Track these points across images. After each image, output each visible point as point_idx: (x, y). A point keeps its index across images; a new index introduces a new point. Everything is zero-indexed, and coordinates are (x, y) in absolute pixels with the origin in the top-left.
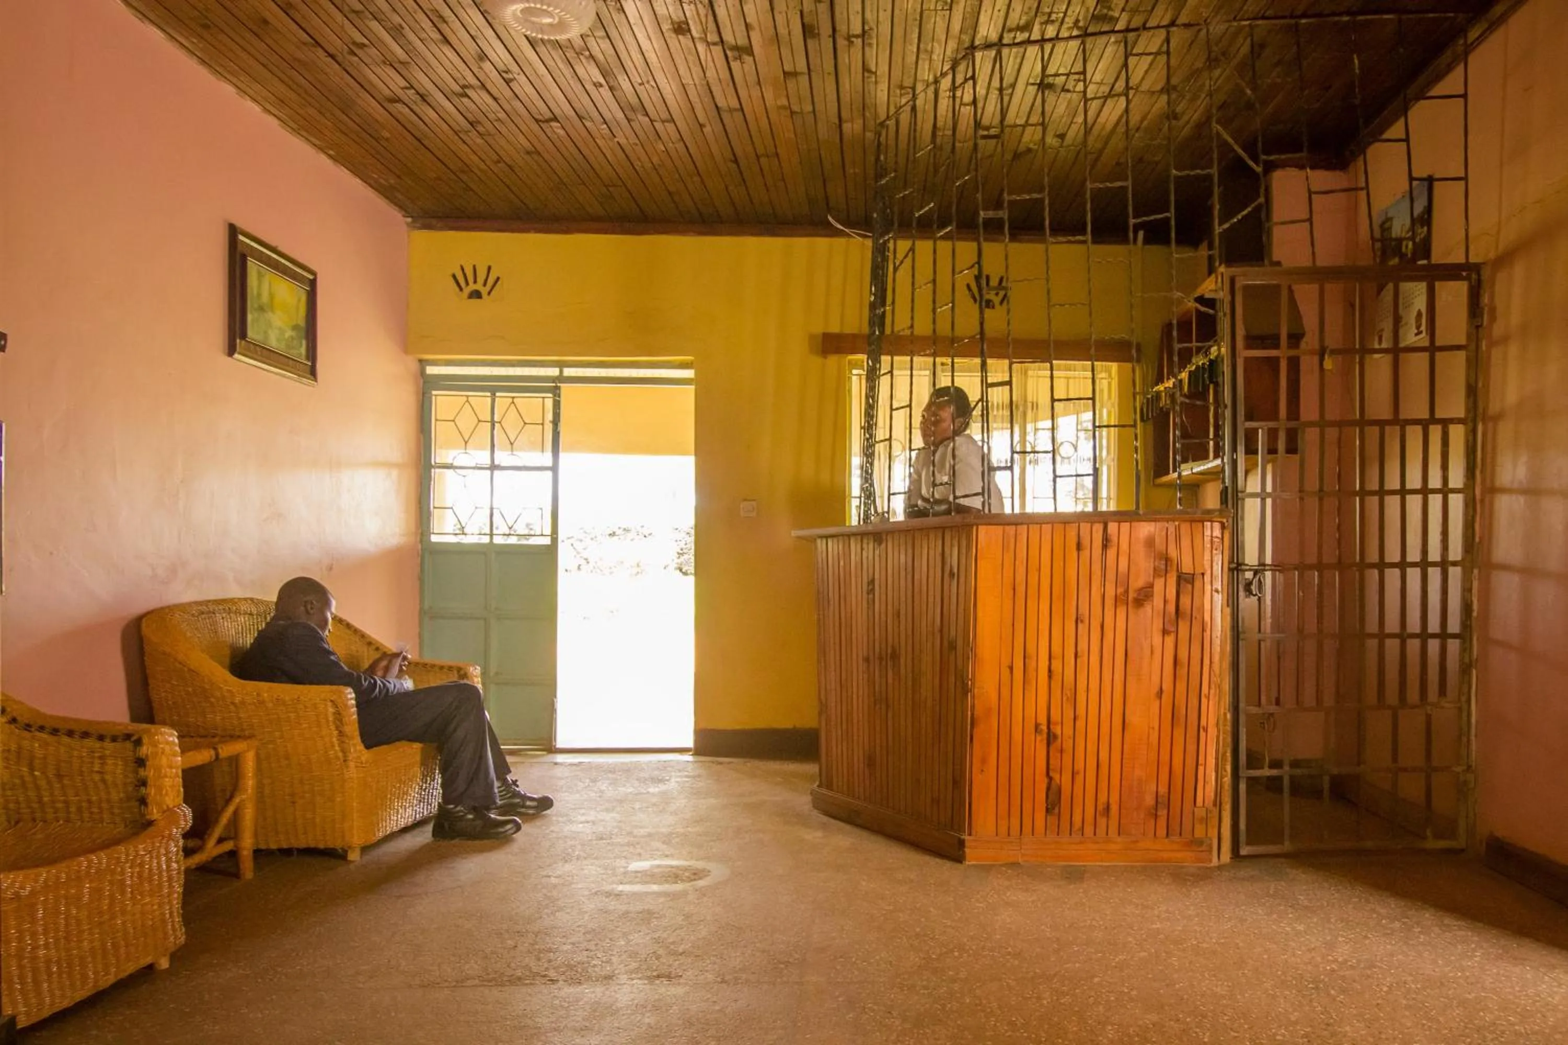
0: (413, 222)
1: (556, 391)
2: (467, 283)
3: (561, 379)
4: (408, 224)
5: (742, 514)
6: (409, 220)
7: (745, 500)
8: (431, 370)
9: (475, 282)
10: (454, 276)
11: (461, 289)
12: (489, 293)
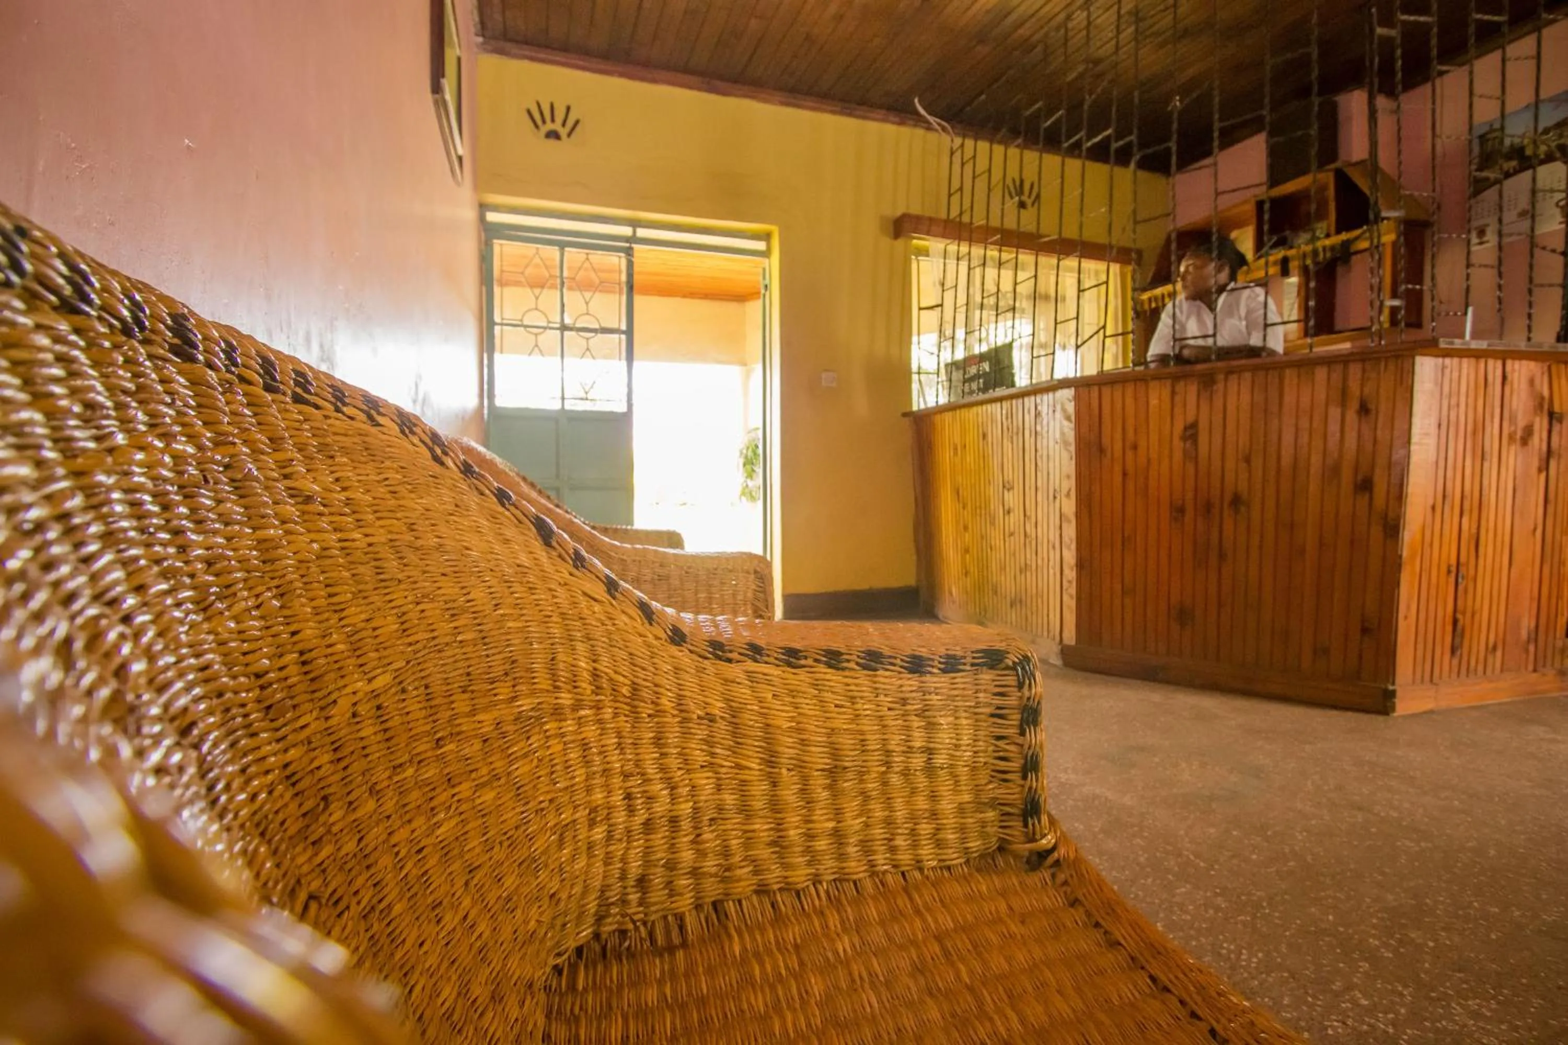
0: (483, 44)
1: (629, 252)
2: (544, 122)
3: (633, 239)
4: (478, 45)
5: (824, 383)
6: (480, 39)
7: (826, 370)
8: (492, 217)
9: (553, 120)
10: (529, 112)
11: (537, 126)
12: (569, 135)
